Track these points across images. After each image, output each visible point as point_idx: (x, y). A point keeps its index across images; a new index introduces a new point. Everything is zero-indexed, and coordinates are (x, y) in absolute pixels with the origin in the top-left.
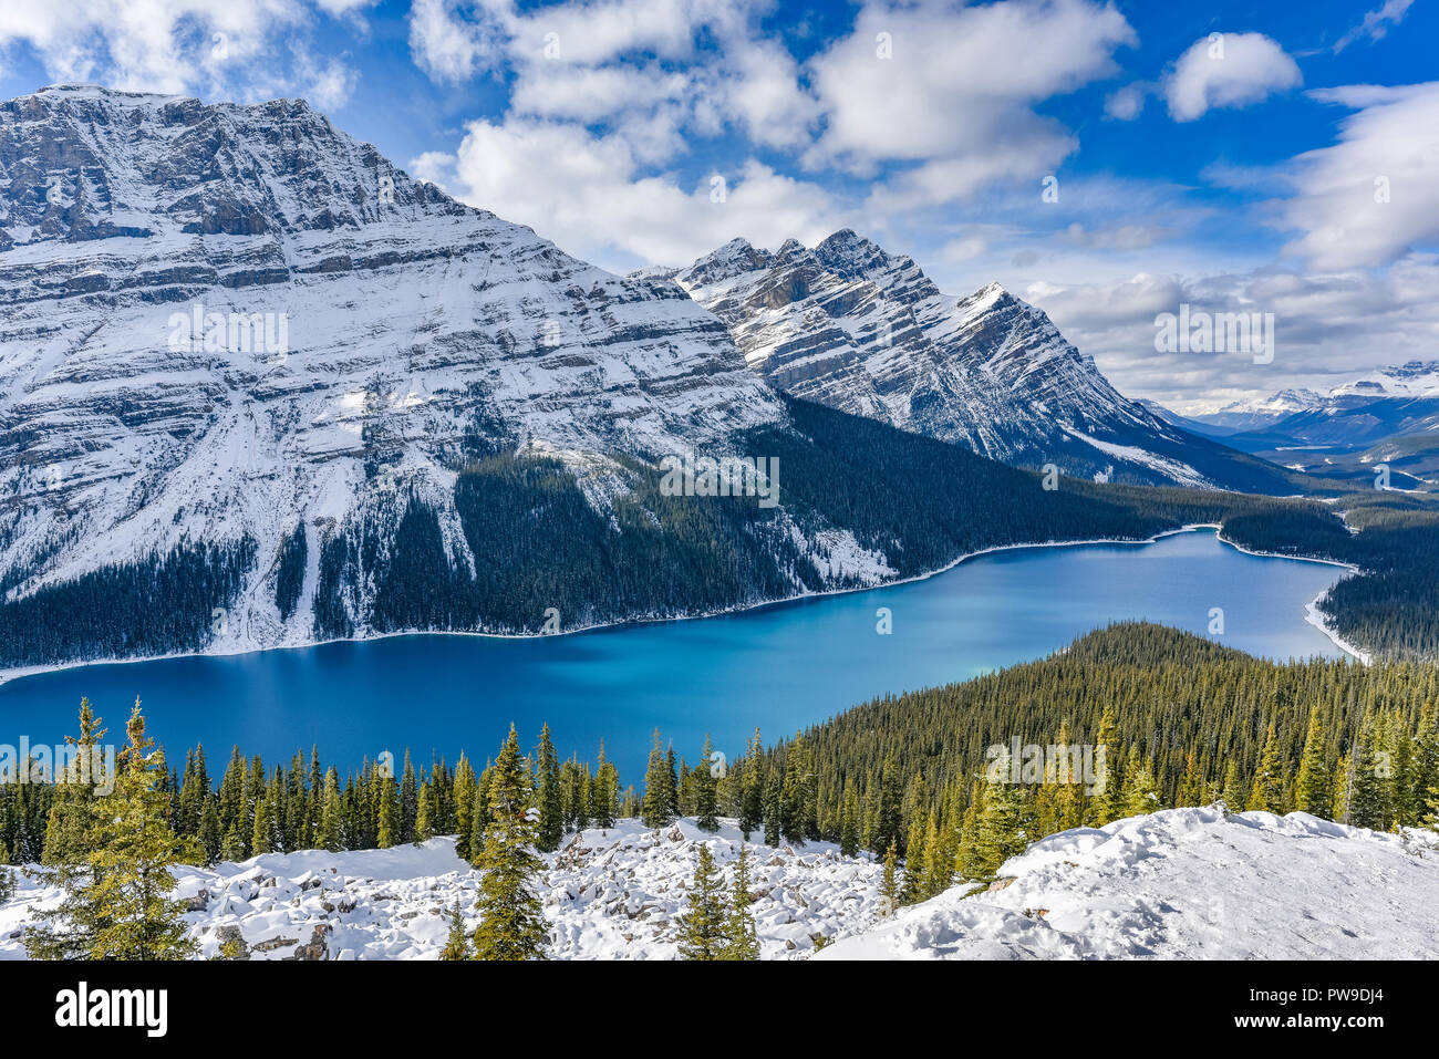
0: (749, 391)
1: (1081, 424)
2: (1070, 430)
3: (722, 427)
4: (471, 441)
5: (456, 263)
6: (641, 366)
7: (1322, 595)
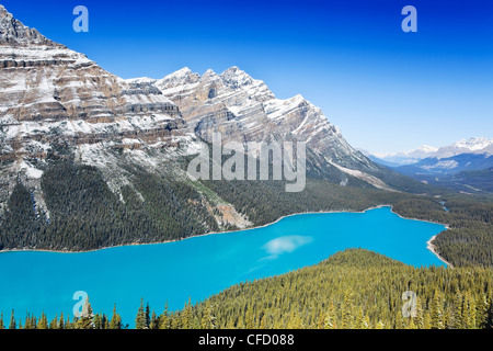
0: (188, 138)
1: (335, 160)
2: (330, 161)
3: (175, 154)
4: (50, 155)
5: (46, 70)
6: (137, 124)
7: (434, 238)
